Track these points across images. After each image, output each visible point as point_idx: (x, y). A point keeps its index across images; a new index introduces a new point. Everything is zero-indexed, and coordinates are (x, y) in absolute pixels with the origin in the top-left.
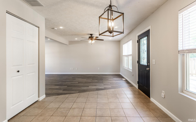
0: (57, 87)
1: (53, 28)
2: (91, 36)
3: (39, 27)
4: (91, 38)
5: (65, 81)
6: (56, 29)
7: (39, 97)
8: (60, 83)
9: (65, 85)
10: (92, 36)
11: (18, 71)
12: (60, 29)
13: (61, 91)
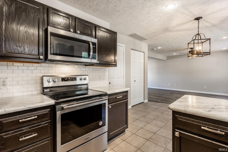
0: (156, 97)
1: (153, 49)
2: (191, 50)
3: (144, 52)
4: (191, 52)
5: (163, 95)
6: (155, 49)
7: (144, 100)
8: (158, 95)
9: (162, 97)
10: (193, 50)
11: (135, 81)
12: (158, 49)
13: (159, 101)
